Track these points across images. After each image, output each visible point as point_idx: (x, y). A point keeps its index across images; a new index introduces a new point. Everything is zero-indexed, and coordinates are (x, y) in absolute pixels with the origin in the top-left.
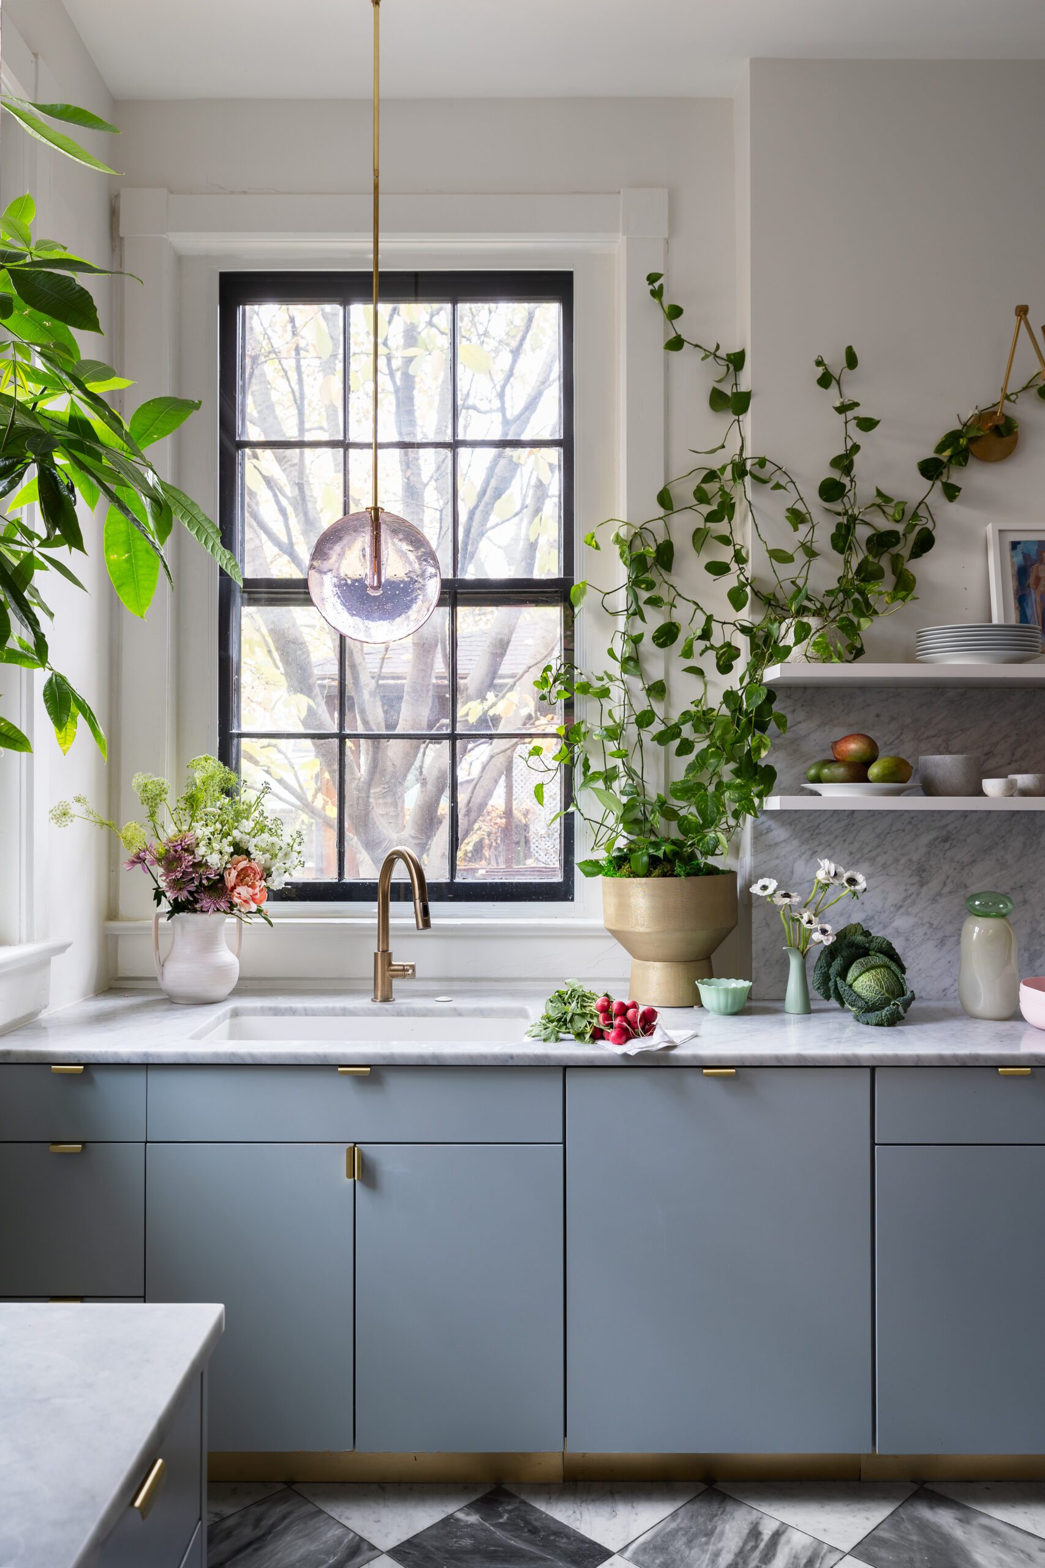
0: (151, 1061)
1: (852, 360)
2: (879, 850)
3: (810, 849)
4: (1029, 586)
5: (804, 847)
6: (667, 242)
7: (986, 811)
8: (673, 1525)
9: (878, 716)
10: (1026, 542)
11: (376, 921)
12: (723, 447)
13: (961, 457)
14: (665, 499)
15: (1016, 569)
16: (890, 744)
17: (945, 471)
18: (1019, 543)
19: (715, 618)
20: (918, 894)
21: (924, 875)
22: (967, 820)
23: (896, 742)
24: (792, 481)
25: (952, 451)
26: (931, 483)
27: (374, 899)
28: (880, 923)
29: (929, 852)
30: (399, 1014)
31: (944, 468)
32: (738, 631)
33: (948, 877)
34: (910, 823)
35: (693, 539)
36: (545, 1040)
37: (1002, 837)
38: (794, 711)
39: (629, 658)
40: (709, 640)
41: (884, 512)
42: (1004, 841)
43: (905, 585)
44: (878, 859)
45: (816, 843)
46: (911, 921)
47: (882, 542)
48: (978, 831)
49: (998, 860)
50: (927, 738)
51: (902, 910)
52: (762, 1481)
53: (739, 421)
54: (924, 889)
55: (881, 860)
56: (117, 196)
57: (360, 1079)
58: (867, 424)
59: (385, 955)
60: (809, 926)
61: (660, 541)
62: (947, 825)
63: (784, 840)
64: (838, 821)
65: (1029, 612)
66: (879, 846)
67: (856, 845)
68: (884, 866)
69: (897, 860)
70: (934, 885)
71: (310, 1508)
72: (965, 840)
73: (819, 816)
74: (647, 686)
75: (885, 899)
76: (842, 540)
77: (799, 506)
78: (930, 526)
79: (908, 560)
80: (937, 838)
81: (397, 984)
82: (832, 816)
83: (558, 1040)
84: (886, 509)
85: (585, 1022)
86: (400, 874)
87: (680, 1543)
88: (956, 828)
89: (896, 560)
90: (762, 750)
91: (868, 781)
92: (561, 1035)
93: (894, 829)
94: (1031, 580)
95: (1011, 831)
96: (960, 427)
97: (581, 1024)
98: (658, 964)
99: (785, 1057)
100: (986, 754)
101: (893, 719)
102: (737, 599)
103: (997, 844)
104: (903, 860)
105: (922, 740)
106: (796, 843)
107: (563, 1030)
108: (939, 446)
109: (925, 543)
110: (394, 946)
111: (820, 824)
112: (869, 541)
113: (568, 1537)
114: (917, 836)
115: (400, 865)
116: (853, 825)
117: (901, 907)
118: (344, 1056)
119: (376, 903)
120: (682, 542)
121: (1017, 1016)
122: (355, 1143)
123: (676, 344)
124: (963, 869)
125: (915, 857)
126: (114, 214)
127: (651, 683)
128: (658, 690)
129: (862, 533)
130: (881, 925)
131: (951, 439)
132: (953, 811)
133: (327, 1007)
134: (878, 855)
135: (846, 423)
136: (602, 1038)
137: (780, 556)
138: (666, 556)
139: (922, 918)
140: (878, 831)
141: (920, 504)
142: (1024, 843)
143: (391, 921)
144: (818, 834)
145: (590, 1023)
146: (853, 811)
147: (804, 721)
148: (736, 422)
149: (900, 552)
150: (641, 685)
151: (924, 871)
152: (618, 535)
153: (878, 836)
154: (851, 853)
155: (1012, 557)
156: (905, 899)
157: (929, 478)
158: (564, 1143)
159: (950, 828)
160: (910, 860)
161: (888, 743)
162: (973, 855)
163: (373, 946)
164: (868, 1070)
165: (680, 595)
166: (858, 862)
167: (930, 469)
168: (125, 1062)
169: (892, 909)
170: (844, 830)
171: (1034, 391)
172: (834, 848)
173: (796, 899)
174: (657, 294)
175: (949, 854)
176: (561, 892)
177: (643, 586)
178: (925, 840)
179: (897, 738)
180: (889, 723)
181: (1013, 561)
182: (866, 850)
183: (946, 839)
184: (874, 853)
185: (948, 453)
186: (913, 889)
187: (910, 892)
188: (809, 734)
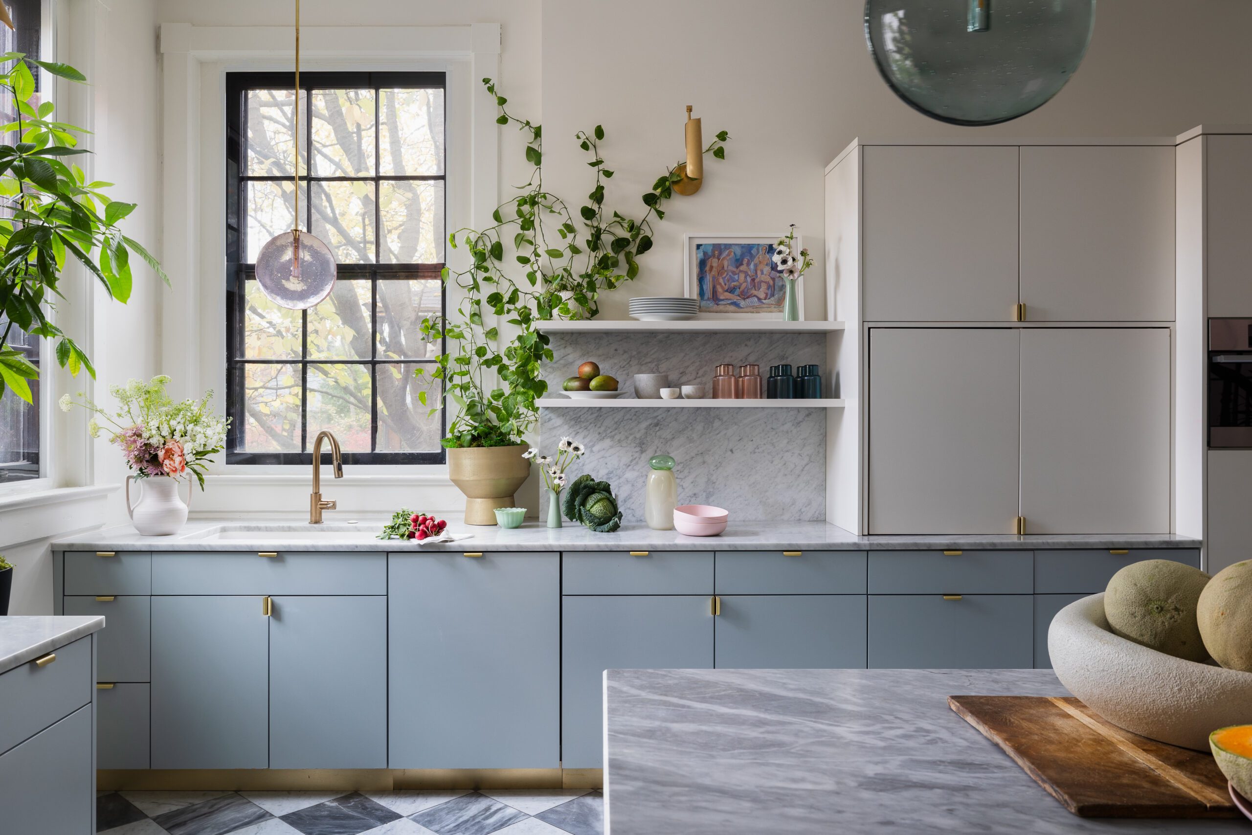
0: (153, 550)
1: (600, 133)
2: (616, 431)
3: (574, 431)
4: (706, 272)
5: (571, 430)
6: (500, 55)
7: (681, 408)
8: (445, 806)
9: (616, 350)
10: (706, 244)
11: (312, 476)
12: (530, 184)
13: (667, 193)
14: (497, 216)
15: (699, 261)
16: (624, 367)
17: (658, 201)
18: (701, 245)
19: (520, 290)
20: (640, 458)
21: (643, 446)
22: (669, 413)
23: (627, 366)
24: (565, 208)
25: (662, 190)
26: (650, 208)
27: (311, 463)
28: (617, 475)
29: (646, 433)
30: (322, 530)
31: (658, 199)
32: (533, 299)
33: (658, 448)
34: (635, 415)
35: (515, 240)
36: (382, 539)
37: (691, 423)
38: (565, 347)
39: (475, 314)
40: (514, 304)
41: (622, 226)
42: (692, 426)
43: (633, 272)
44: (616, 437)
45: (578, 427)
46: (636, 474)
47: (620, 244)
48: (676, 420)
49: (688, 437)
50: (646, 363)
51: (630, 467)
52: (507, 789)
53: (540, 168)
54: (644, 454)
55: (617, 437)
56: (160, 27)
57: (271, 558)
58: (608, 174)
59: (317, 496)
60: (553, 475)
61: (494, 242)
62: (657, 416)
63: (559, 426)
64: (592, 414)
65: (705, 287)
66: (616, 429)
67: (603, 428)
68: (619, 441)
69: (627, 438)
70: (650, 453)
71: (245, 801)
72: (668, 425)
73: (580, 411)
74: (485, 331)
75: (620, 461)
76: (594, 244)
77: (569, 222)
78: (649, 234)
79: (636, 255)
80: (651, 424)
81: (325, 514)
82: (588, 411)
83: (389, 538)
84: (623, 224)
85: (405, 528)
86: (326, 447)
87: (443, 813)
88: (663, 418)
89: (628, 256)
90: (535, 371)
91: (590, 390)
92: (392, 536)
93: (625, 418)
94: (707, 268)
95: (695, 420)
96: (667, 175)
97: (403, 530)
98: (479, 500)
99: (511, 546)
100: (681, 373)
101: (625, 352)
102: (532, 278)
103: (687, 427)
104: (631, 438)
105: (643, 365)
106: (566, 427)
107: (394, 533)
108: (655, 185)
109: (646, 245)
110: (322, 490)
111: (580, 416)
112: (613, 244)
113: (382, 811)
114: (639, 423)
115: (326, 440)
116: (601, 416)
117: (629, 465)
118: (262, 546)
119: (312, 466)
120: (508, 243)
121: (672, 528)
122: (270, 596)
123: (503, 120)
124: (667, 443)
125: (638, 436)
126: (157, 38)
127: (488, 330)
128: (493, 334)
129: (607, 239)
130: (617, 477)
131: (662, 181)
132: (661, 408)
133: (279, 526)
134: (615, 434)
135: (599, 172)
136: (414, 537)
137: (555, 254)
138: (497, 251)
139: (642, 473)
140: (616, 420)
141: (643, 221)
142: (704, 427)
143: (321, 477)
144: (580, 422)
145: (408, 529)
146: (601, 408)
147: (572, 353)
148: (538, 169)
149: (631, 250)
150: (482, 331)
151: (643, 444)
152: (468, 238)
153: (616, 423)
154: (599, 433)
155: (697, 254)
156: (631, 461)
157: (649, 205)
158: (387, 595)
159: (659, 418)
160: (635, 437)
161: (622, 366)
162: (673, 434)
163: (310, 490)
164: (559, 554)
165: (503, 276)
166: (604, 438)
167: (650, 200)
168: (139, 550)
169: (624, 467)
170: (595, 419)
171: (712, 152)
172: (589, 430)
173: (549, 460)
174: (491, 89)
175: (658, 433)
176: (438, 459)
177: (483, 270)
178: (644, 425)
179: (627, 364)
180: (623, 354)
181: (697, 256)
182: (609, 431)
183: (657, 425)
184: (613, 433)
185: (659, 190)
186: (637, 455)
187: (635, 457)
188: (574, 361)
